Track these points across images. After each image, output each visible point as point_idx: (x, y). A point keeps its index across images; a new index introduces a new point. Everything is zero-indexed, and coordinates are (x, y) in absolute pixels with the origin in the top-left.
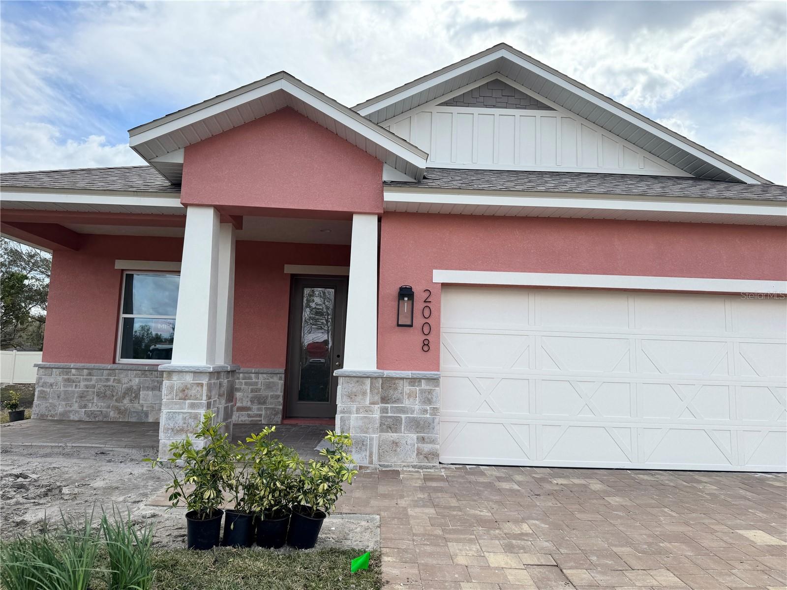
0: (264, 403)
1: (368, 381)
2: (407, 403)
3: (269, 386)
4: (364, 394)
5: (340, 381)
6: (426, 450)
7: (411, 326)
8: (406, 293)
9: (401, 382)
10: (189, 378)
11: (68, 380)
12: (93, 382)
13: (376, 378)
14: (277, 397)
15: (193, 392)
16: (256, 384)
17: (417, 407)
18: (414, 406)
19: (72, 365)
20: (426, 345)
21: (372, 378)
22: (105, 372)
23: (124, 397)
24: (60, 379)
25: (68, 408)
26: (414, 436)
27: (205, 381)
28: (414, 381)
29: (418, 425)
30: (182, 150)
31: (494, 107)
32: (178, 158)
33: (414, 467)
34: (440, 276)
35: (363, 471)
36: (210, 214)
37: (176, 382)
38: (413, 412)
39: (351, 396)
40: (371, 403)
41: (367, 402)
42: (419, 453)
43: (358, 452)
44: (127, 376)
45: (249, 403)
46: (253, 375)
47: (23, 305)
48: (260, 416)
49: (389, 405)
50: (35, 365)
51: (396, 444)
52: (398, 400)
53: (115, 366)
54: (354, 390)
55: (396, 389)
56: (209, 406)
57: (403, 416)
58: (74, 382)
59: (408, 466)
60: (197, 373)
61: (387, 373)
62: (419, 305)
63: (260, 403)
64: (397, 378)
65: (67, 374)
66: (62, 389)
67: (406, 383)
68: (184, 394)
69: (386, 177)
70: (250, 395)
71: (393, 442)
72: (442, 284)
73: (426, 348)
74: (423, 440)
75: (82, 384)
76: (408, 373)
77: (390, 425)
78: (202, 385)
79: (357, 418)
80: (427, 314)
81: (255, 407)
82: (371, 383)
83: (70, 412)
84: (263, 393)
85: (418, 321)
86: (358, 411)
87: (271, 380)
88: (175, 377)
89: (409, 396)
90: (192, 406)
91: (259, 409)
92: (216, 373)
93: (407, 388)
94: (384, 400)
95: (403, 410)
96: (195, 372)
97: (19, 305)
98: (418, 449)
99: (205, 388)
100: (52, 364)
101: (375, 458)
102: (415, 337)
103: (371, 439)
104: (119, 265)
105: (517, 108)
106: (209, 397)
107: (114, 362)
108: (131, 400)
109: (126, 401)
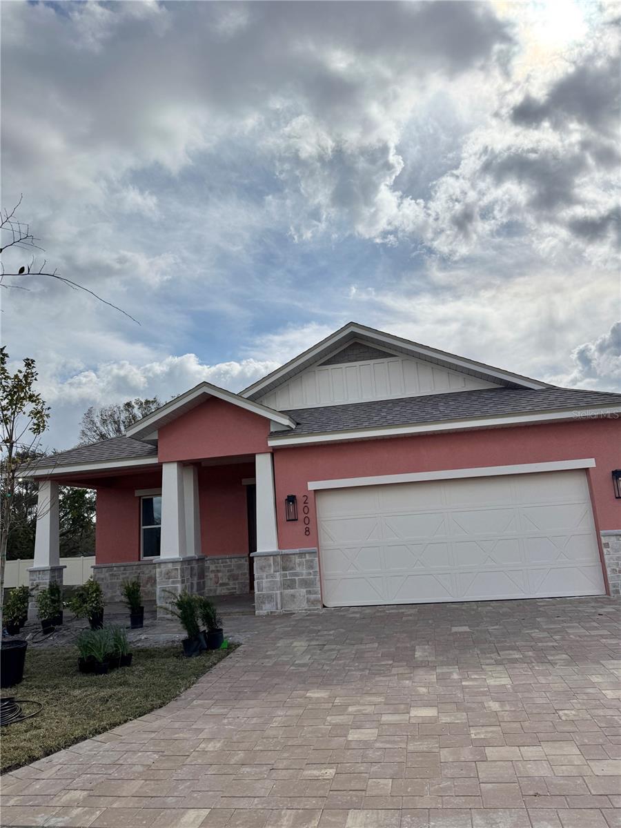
0: (237, 579)
1: (272, 558)
2: (298, 570)
3: (239, 567)
4: (270, 566)
5: (255, 559)
6: (312, 598)
7: (297, 520)
8: (291, 499)
9: (293, 556)
10: (170, 566)
11: (112, 575)
12: (127, 575)
13: (276, 555)
14: (245, 574)
15: (173, 574)
16: (230, 566)
17: (304, 572)
18: (302, 571)
19: (114, 565)
20: (307, 531)
21: (273, 556)
22: (135, 567)
23: (147, 583)
24: (107, 574)
25: (114, 594)
26: (305, 590)
27: (179, 567)
28: (301, 555)
29: (306, 583)
30: (157, 431)
31: (356, 361)
32: (155, 436)
33: (306, 610)
34: (312, 486)
35: (273, 614)
36: (175, 466)
37: (163, 568)
38: (302, 575)
39: (262, 568)
40: (274, 572)
41: (272, 571)
42: (308, 601)
43: (269, 603)
44: (148, 568)
45: (227, 580)
46: (228, 560)
47: (86, 515)
48: (235, 588)
49: (287, 572)
50: (92, 567)
51: (293, 596)
52: (293, 568)
53: (140, 563)
54: (264, 564)
55: (291, 561)
56: (183, 582)
57: (297, 578)
58: (115, 576)
59: (302, 610)
60: (174, 562)
61: (285, 551)
62: (300, 505)
63: (234, 580)
64: (291, 554)
65: (111, 571)
66: (110, 581)
67: (297, 557)
68: (168, 575)
69: (272, 430)
70: (228, 574)
71: (292, 595)
72: (315, 491)
73: (307, 533)
74: (309, 592)
75: (121, 577)
76: (297, 551)
77: (290, 584)
78: (177, 569)
79: (266, 582)
80: (306, 511)
81: (231, 583)
82: (273, 559)
83: (115, 596)
84: (235, 572)
85: (301, 516)
86: (267, 578)
87: (240, 562)
88: (162, 566)
89: (299, 565)
90: (173, 582)
91: (234, 584)
92: (187, 561)
93: (298, 560)
94: (284, 569)
95: (296, 575)
96: (173, 562)
97: (83, 516)
98: (307, 598)
99: (179, 571)
100: (102, 565)
101: (279, 606)
102: (299, 527)
103: (276, 594)
104: (138, 493)
105: (371, 359)
106: (182, 577)
107: (139, 560)
108: (151, 585)
109: (149, 586)
